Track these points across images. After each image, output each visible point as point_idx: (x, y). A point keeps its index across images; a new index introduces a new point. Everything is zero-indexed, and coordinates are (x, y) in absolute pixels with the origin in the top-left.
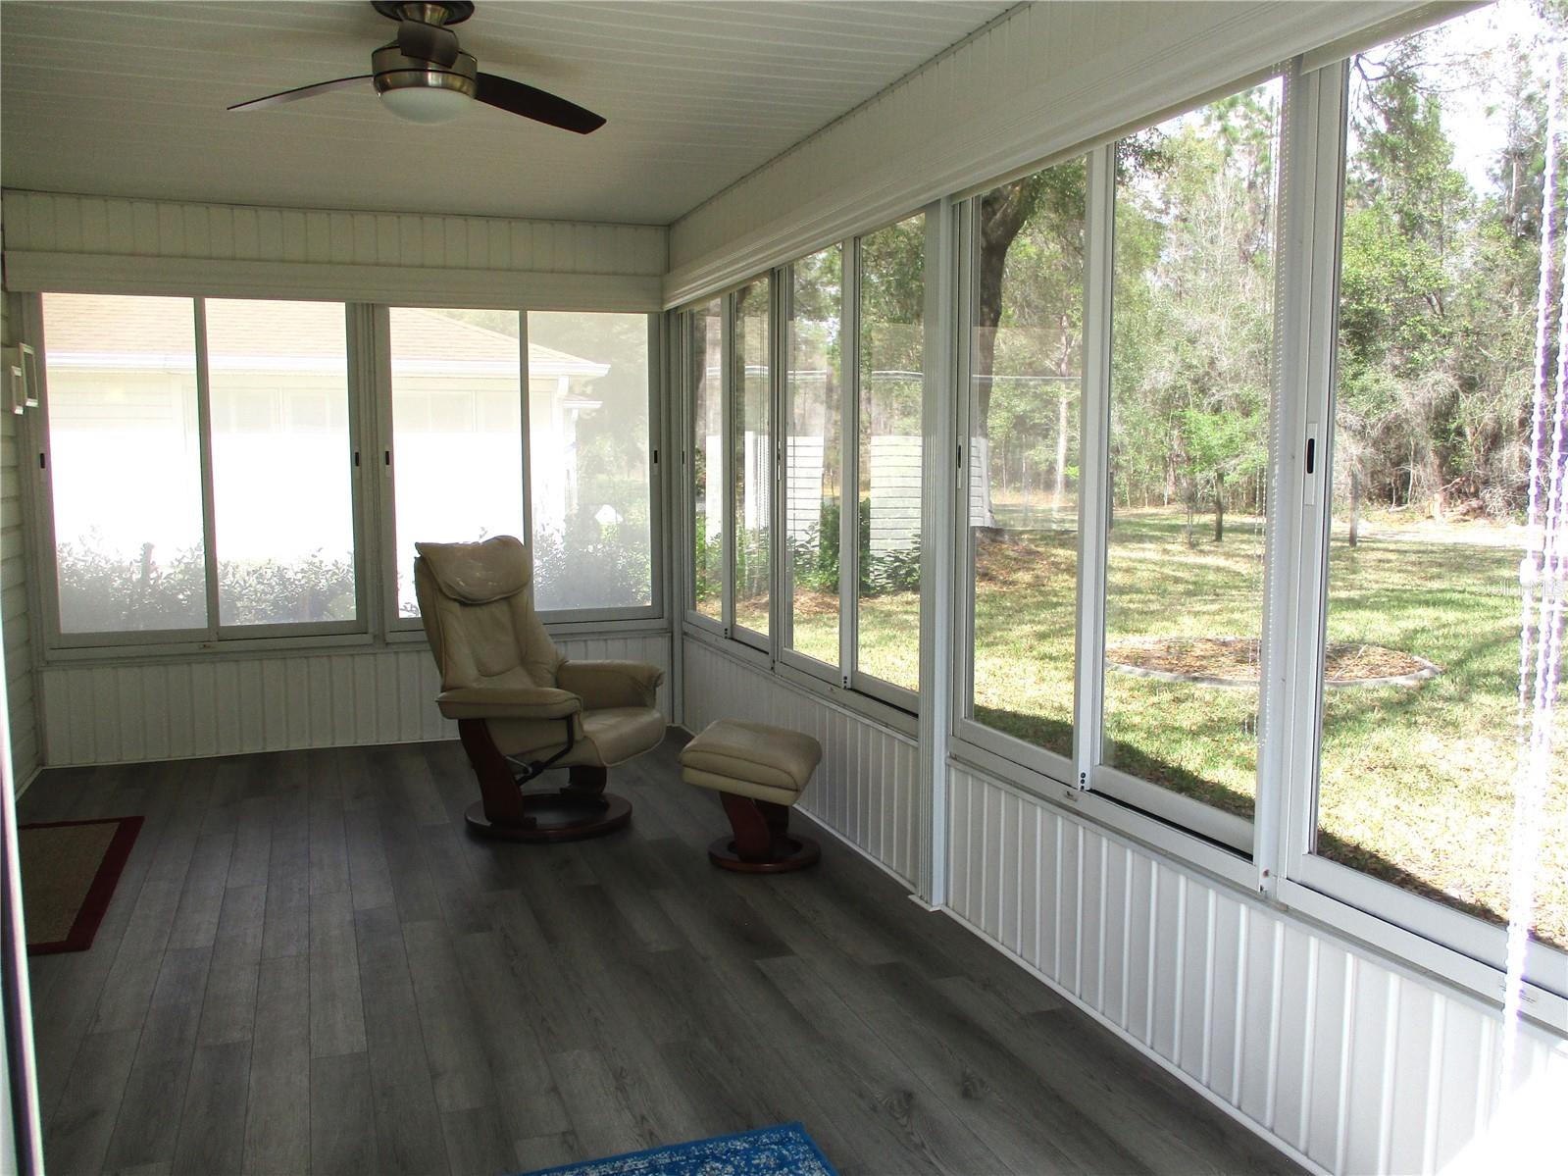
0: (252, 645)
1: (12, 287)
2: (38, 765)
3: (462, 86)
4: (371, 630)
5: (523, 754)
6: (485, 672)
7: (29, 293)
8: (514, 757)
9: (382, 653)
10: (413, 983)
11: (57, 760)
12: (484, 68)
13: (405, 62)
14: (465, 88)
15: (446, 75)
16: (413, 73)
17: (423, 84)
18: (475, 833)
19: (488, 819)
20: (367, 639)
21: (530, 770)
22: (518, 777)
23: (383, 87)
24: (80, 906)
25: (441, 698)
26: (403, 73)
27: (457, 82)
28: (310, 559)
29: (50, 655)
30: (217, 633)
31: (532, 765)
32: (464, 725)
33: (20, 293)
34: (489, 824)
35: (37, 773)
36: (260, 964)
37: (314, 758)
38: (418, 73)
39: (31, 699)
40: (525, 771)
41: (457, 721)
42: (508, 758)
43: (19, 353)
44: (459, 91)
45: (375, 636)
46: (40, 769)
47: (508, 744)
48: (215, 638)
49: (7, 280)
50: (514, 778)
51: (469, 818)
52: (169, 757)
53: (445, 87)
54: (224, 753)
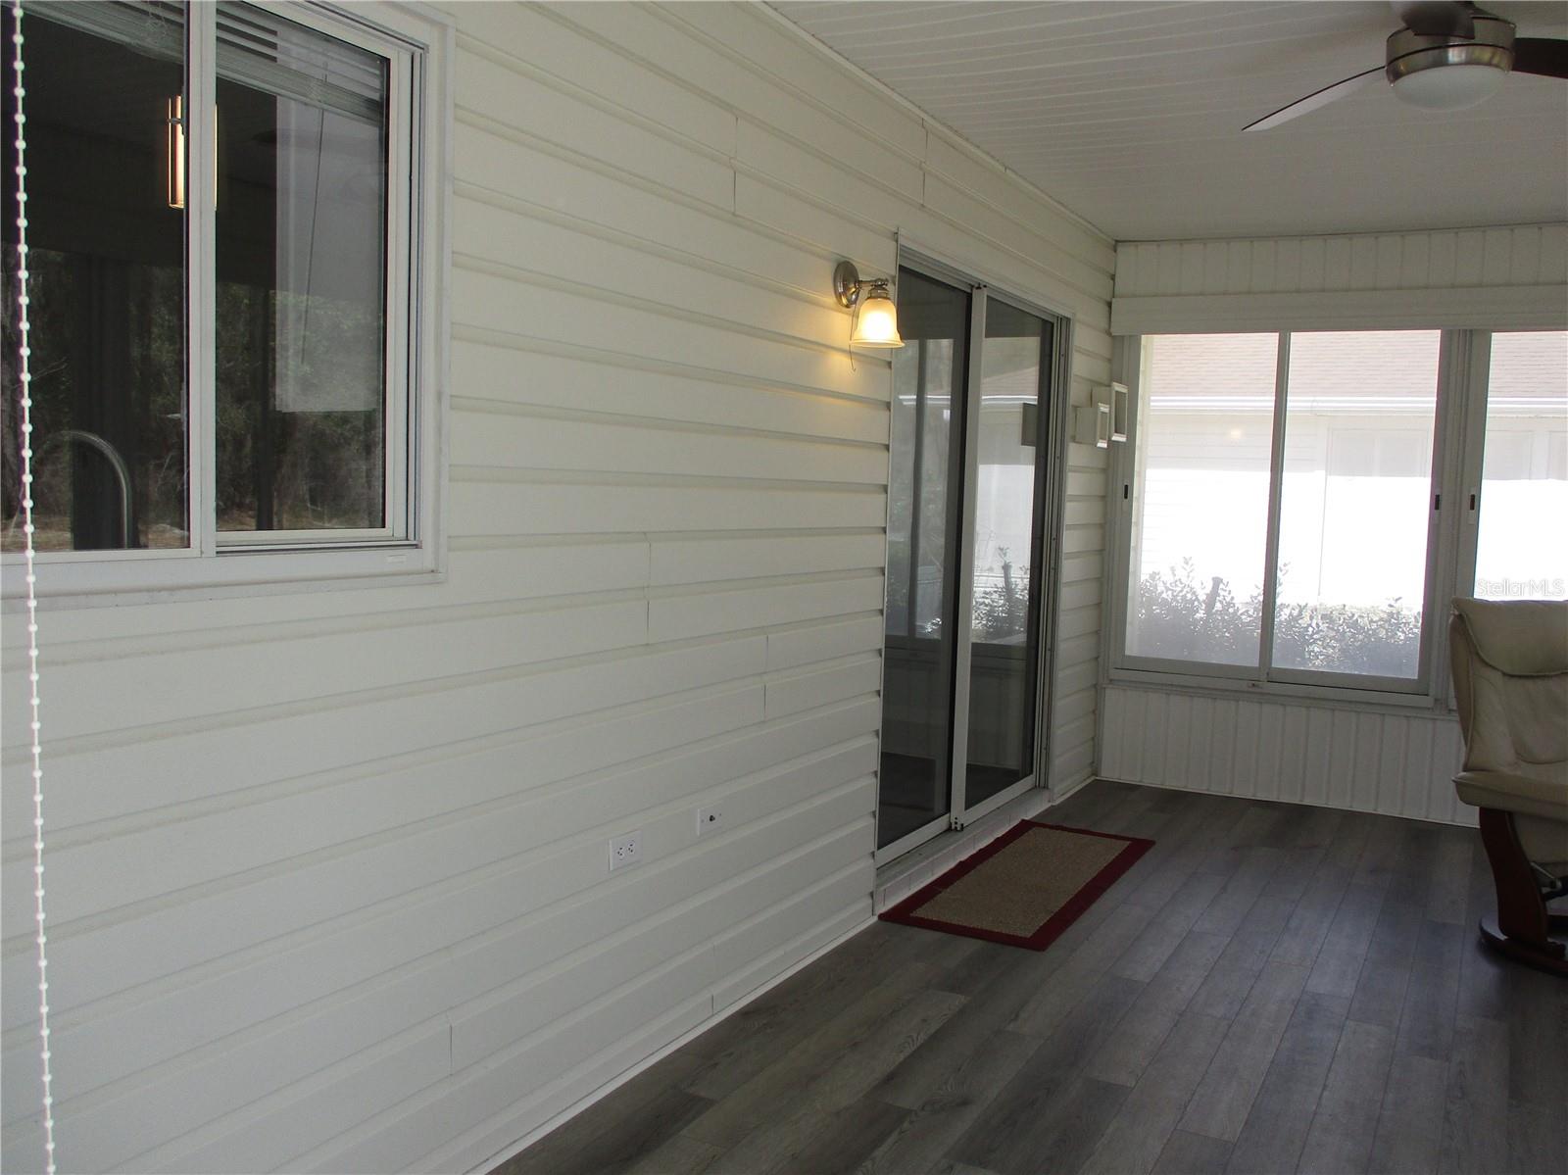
0: (1301, 690)
1: (1115, 331)
2: (1093, 774)
3: (1492, 58)
4: (1432, 692)
5: (1555, 864)
6: (1524, 755)
7: (1130, 336)
8: (1541, 865)
9: (1443, 720)
10: (1325, 1087)
11: (1110, 773)
12: (1524, 32)
13: (1420, 42)
14: (1496, 60)
15: (1471, 48)
16: (1430, 52)
17: (1442, 63)
18: (1489, 947)
19: (1503, 931)
20: (1428, 702)
21: (1559, 884)
22: (1545, 890)
23: (1395, 75)
24: (1057, 909)
25: (1461, 778)
26: (1416, 55)
27: (1486, 54)
28: (1389, 610)
29: (1114, 674)
30: (1268, 674)
31: (1562, 879)
32: (1485, 813)
33: (1123, 337)
34: (1503, 937)
35: (1089, 781)
36: (1180, 1015)
37: (1350, 819)
38: (1436, 52)
39: (1094, 712)
40: (1552, 884)
41: (1477, 808)
42: (1533, 864)
43: (1110, 392)
44: (1489, 64)
45: (1436, 700)
46: (1093, 778)
47: (1538, 848)
48: (1264, 677)
49: (1112, 324)
50: (1540, 891)
51: (1485, 927)
52: (1208, 790)
53: (1470, 62)
54: (1262, 796)
